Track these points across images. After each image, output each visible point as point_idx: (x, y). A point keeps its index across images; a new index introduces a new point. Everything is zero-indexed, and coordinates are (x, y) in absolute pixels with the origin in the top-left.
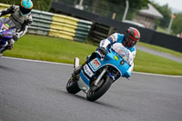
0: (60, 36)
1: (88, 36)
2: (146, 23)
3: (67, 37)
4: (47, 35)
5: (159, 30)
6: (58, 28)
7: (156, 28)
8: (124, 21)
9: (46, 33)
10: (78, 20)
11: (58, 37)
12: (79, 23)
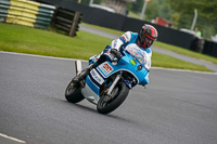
0: (19, 22)
1: (51, 22)
2: (116, 7)
3: (26, 24)
4: (4, 22)
5: (131, 15)
6: (16, 13)
7: (127, 12)
8: (92, 5)
9: (2, 20)
10: (39, 4)
11: (16, 24)
12: (40, 7)
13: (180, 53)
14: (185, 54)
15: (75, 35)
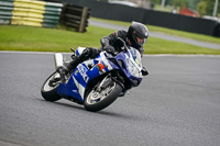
0: (25, 23)
1: (60, 21)
4: (10, 24)
6: (21, 14)
10: (45, 3)
11: (22, 25)
12: (46, 6)
13: (200, 40)
14: (205, 41)
15: (85, 31)
